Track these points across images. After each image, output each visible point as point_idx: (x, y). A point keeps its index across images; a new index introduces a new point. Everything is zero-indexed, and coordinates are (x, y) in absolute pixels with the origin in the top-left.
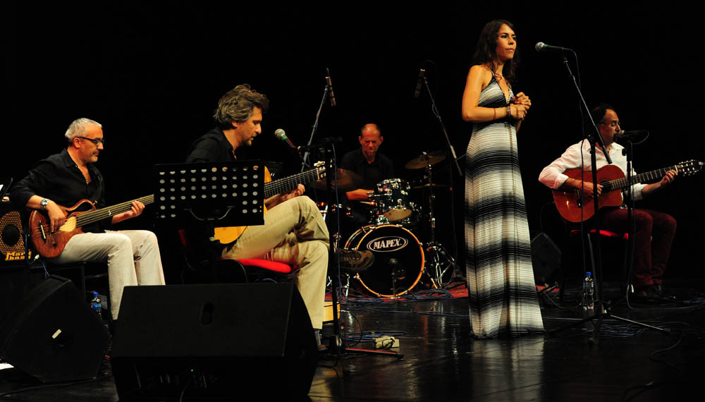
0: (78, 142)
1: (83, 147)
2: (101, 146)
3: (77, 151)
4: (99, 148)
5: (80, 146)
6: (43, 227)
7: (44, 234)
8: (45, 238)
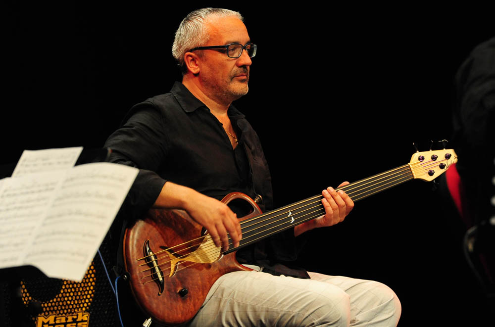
0: (194, 60)
2: (244, 58)
3: (197, 78)
4: (242, 62)
5: (201, 68)
6: (155, 257)
7: (157, 270)
8: (161, 279)
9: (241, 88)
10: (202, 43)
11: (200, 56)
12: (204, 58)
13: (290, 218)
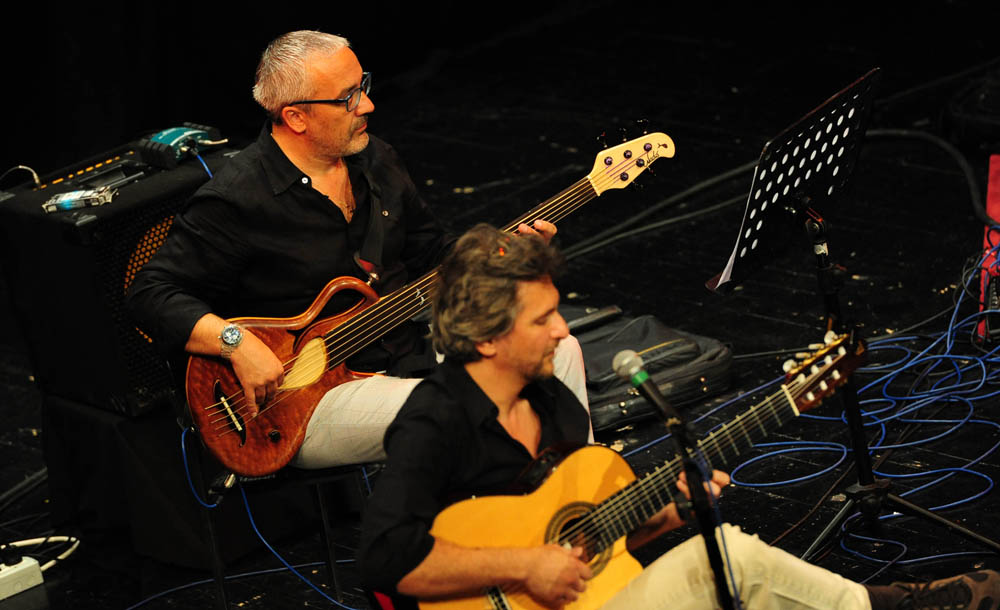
0: (295, 114)
1: (315, 125)
2: (365, 104)
3: (301, 138)
4: (361, 111)
5: (308, 125)
6: (229, 402)
7: (234, 418)
8: (240, 429)
9: (359, 144)
10: (308, 96)
11: (306, 111)
12: (312, 114)
13: (420, 300)
